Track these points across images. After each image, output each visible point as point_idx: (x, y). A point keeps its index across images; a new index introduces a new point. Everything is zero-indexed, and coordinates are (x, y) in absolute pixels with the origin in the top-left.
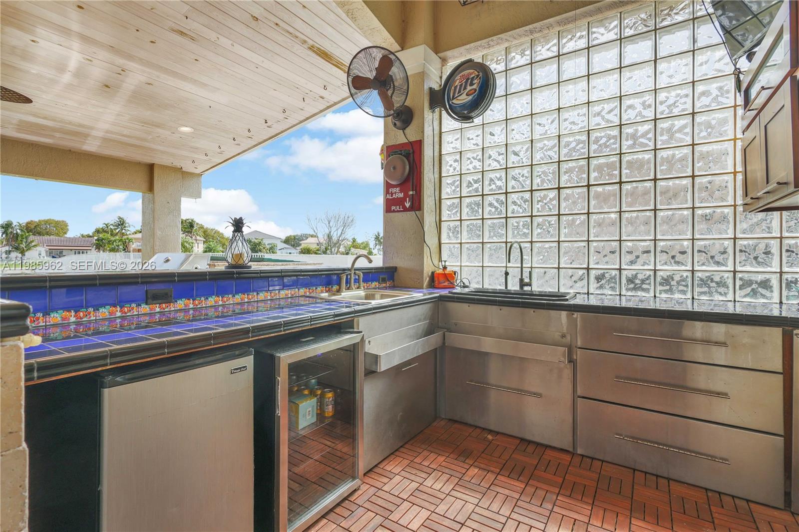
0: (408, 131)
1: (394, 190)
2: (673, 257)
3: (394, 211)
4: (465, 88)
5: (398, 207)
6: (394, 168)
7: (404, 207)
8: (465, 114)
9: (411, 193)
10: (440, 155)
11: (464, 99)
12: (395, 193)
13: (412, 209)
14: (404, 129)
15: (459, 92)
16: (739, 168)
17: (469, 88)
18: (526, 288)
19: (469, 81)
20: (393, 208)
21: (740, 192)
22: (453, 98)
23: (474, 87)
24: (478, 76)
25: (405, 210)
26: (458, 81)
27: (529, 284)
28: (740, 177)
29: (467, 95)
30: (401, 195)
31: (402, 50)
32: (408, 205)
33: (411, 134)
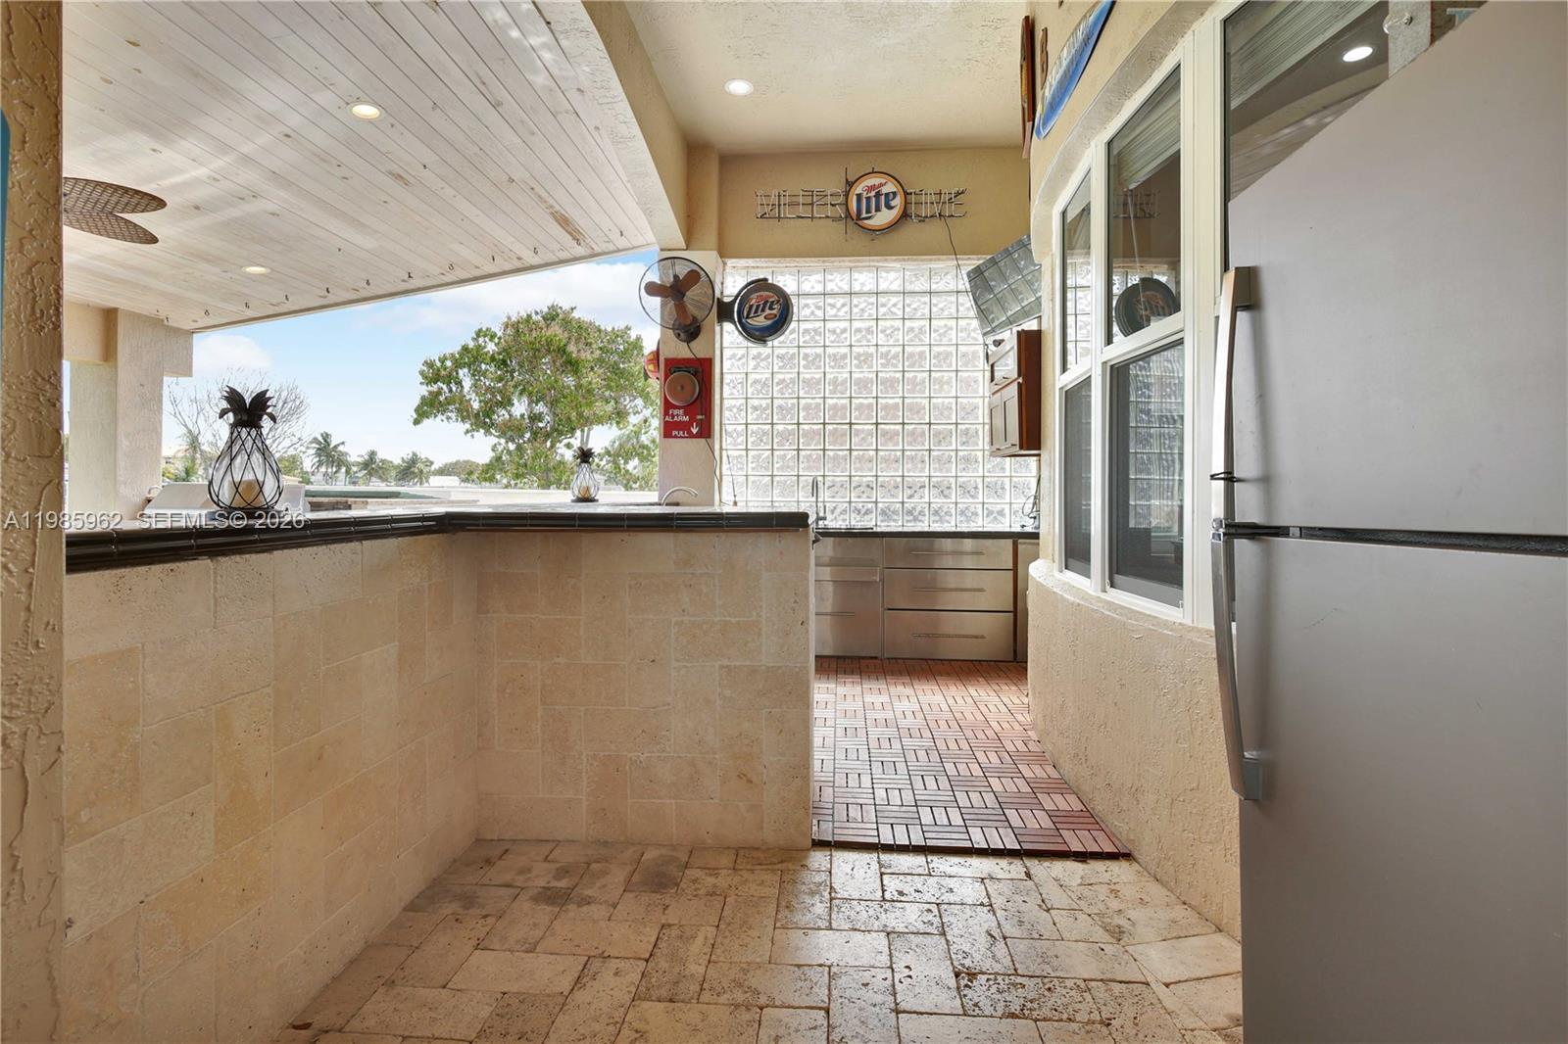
0: (693, 344)
1: (676, 412)
2: (942, 492)
3: (676, 437)
4: (763, 310)
5: (681, 432)
6: (682, 387)
7: (690, 432)
8: (759, 336)
9: (699, 417)
10: (722, 374)
11: (760, 321)
12: (678, 415)
13: (699, 435)
14: (688, 342)
15: (756, 312)
16: (987, 421)
17: (768, 312)
18: (821, 522)
19: (766, 304)
20: (675, 433)
21: (987, 439)
22: (747, 317)
23: (774, 312)
24: (778, 301)
25: (692, 436)
26: (754, 301)
27: (825, 519)
28: (987, 427)
29: (765, 318)
30: (686, 419)
31: (687, 249)
32: (695, 431)
33: (698, 349)
